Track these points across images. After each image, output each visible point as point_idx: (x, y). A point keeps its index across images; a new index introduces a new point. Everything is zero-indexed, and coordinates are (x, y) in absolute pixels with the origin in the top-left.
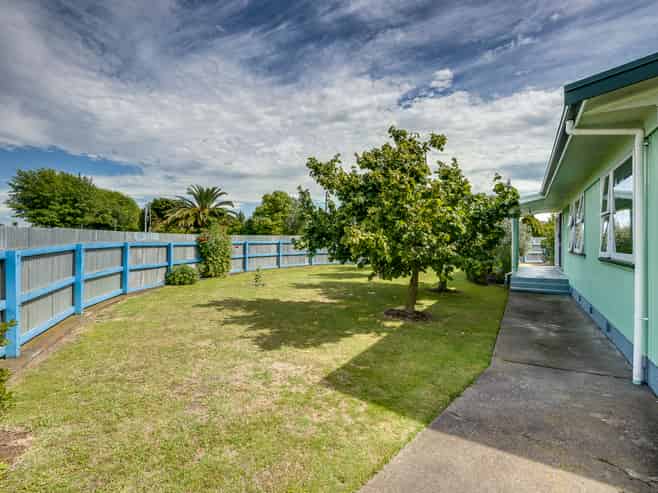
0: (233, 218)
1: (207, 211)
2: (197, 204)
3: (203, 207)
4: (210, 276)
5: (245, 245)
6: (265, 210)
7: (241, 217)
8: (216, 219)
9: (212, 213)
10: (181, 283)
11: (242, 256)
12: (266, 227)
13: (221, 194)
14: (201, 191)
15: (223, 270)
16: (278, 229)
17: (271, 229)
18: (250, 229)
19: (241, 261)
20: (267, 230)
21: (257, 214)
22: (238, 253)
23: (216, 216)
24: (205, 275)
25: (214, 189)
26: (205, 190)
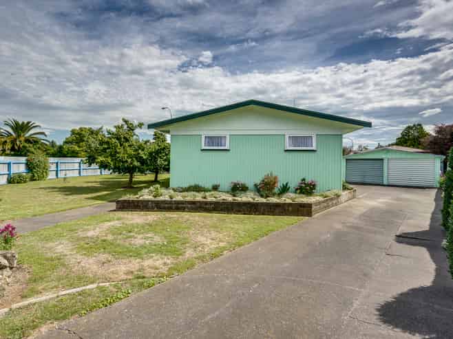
0: (46, 145)
1: (22, 139)
2: (13, 134)
3: (19, 136)
4: (35, 180)
5: (57, 163)
6: (73, 140)
7: (53, 144)
8: (31, 145)
9: (27, 141)
10: (18, 183)
11: (55, 169)
12: (73, 152)
13: (34, 127)
14: (17, 123)
15: (43, 177)
16: (83, 153)
17: (77, 153)
18: (60, 153)
19: (55, 172)
20: (74, 154)
21: (66, 142)
22: (53, 167)
23: (31, 143)
24: (32, 179)
25: (28, 123)
26: (20, 123)
